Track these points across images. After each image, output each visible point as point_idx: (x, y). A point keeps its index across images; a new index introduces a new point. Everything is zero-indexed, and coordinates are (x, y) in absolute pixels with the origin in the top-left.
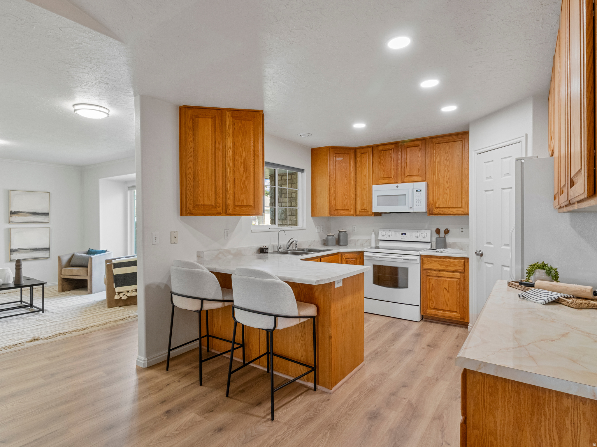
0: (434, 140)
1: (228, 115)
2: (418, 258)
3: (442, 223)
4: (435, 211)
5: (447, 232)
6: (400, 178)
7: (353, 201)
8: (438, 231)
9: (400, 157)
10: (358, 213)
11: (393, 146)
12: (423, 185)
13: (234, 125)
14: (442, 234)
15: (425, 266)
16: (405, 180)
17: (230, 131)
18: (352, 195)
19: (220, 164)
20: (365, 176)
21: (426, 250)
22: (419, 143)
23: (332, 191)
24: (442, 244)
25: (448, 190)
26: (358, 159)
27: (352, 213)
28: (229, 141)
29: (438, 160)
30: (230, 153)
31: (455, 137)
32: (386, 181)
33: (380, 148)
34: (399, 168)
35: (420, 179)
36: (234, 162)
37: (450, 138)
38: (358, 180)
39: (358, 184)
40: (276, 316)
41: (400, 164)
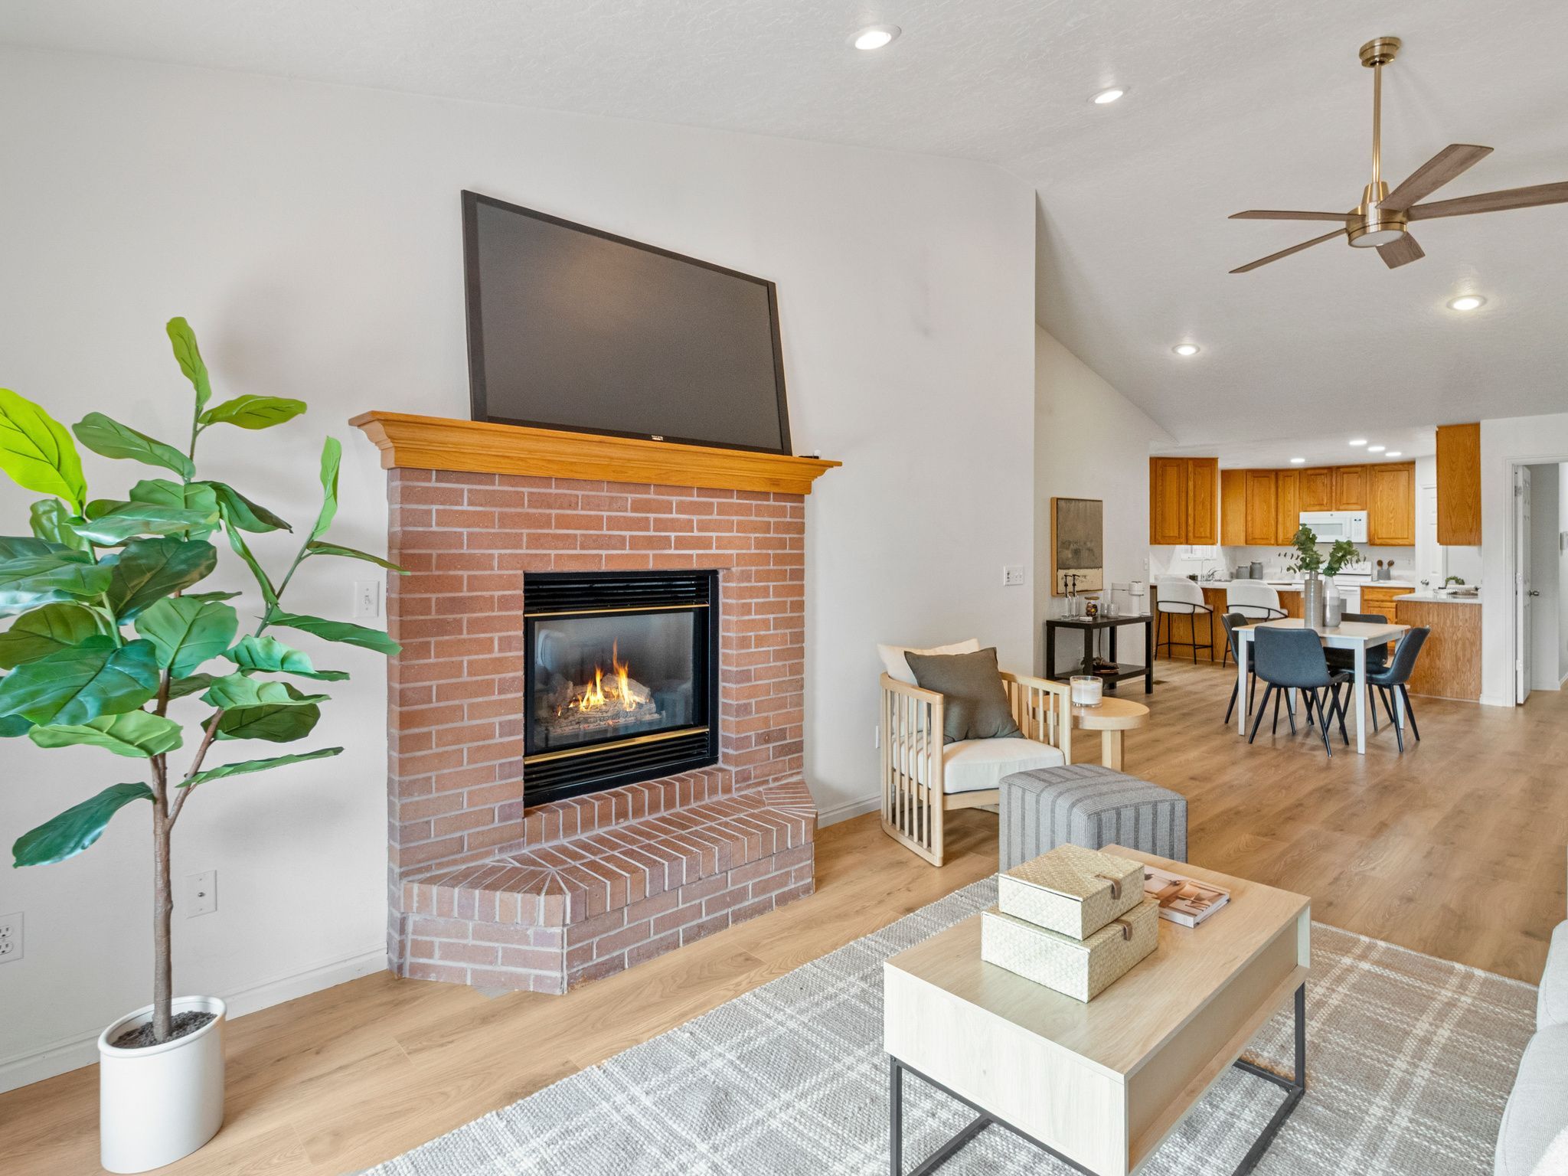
0: (1376, 468)
1: (1190, 462)
2: (1358, 589)
3: (1385, 555)
4: (1378, 541)
5: (1391, 564)
6: (1334, 505)
7: (1274, 529)
8: (1380, 563)
9: (1334, 483)
10: (1280, 541)
11: (1326, 471)
12: (1363, 515)
13: (1195, 470)
14: (1385, 566)
15: (1366, 597)
16: (1341, 507)
17: (1191, 476)
18: (1273, 523)
19: (1183, 503)
20: (1290, 501)
21: (1367, 582)
22: (1359, 469)
23: (1249, 518)
24: (1388, 576)
25: (1392, 521)
26: (1280, 483)
27: (1273, 542)
28: (1191, 484)
29: (1380, 488)
30: (1191, 494)
31: (1400, 466)
32: (1318, 508)
33: (1309, 472)
34: (1334, 494)
35: (1359, 507)
36: (1195, 501)
37: (1396, 467)
38: (1280, 504)
39: (1281, 510)
40: (1269, 609)
41: (1334, 491)
